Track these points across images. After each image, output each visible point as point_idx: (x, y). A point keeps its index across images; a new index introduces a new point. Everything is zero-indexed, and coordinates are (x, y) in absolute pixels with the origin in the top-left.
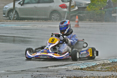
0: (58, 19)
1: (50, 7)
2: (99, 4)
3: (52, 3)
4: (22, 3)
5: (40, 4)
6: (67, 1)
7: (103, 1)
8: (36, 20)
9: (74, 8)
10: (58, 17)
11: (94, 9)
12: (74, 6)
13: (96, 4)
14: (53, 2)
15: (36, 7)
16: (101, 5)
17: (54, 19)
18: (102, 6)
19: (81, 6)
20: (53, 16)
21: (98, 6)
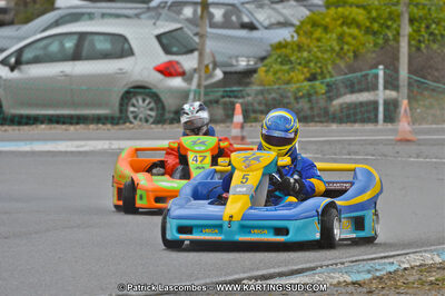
0: (151, 116)
1: (122, 72)
2: (305, 59)
3: (129, 59)
4: (13, 60)
5: (80, 62)
6: (184, 50)
7: (319, 47)
8: (77, 123)
9: (211, 76)
10: (151, 109)
11: (286, 77)
12: (211, 66)
13: (293, 58)
14: (130, 53)
15: (66, 76)
16: (310, 61)
17: (135, 118)
18: (316, 63)
19: (232, 66)
20: (134, 106)
21: (300, 64)
